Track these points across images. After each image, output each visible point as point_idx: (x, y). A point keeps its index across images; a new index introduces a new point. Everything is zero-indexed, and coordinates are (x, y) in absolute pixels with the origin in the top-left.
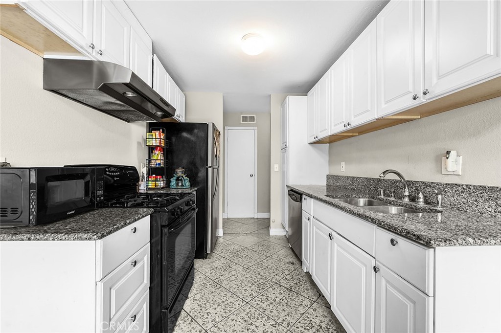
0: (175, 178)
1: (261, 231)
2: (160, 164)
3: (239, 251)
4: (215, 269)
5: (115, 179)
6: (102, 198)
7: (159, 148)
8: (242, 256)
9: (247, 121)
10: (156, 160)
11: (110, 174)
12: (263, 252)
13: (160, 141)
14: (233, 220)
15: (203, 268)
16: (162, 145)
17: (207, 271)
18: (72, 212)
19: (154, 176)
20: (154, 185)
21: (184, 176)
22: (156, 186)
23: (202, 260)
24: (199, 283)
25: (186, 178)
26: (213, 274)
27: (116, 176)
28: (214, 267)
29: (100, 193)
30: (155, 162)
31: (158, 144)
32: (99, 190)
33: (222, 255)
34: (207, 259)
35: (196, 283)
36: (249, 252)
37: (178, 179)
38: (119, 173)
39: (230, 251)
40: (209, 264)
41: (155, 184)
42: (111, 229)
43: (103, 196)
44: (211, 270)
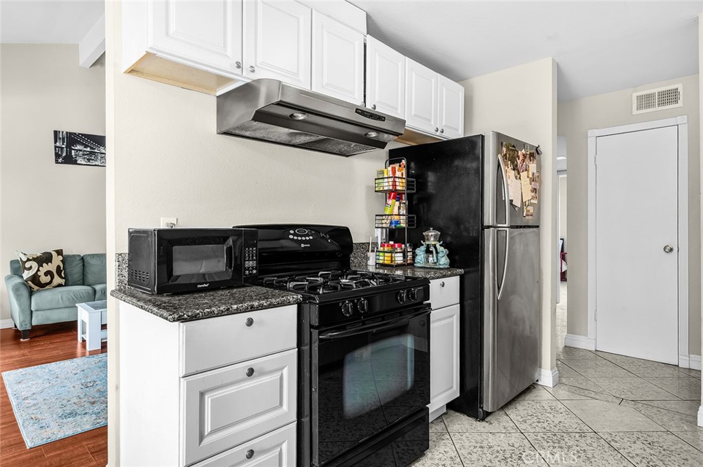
0: (423, 248)
1: (672, 405)
2: (397, 222)
3: (568, 433)
4: (485, 450)
5: (303, 245)
6: (254, 272)
7: (393, 194)
8: (569, 447)
9: (654, 106)
10: (388, 215)
11: (295, 238)
12: (638, 459)
13: (394, 182)
14: (610, 358)
15: (464, 438)
16: (398, 188)
17: (467, 444)
18: (205, 285)
19: (391, 243)
20: (390, 259)
21: (438, 246)
22: (392, 261)
23: (472, 420)
24: (437, 462)
25: (442, 248)
26: (475, 457)
27: (305, 242)
28: (485, 444)
29: (250, 264)
30: (387, 219)
31: (391, 188)
32: (249, 260)
33: (522, 427)
34: (484, 424)
35: (432, 459)
36: (595, 445)
37: (428, 251)
38: (311, 238)
39: (545, 425)
40: (481, 433)
41: (392, 257)
42: (198, 312)
43: (256, 269)
44: (475, 447)
